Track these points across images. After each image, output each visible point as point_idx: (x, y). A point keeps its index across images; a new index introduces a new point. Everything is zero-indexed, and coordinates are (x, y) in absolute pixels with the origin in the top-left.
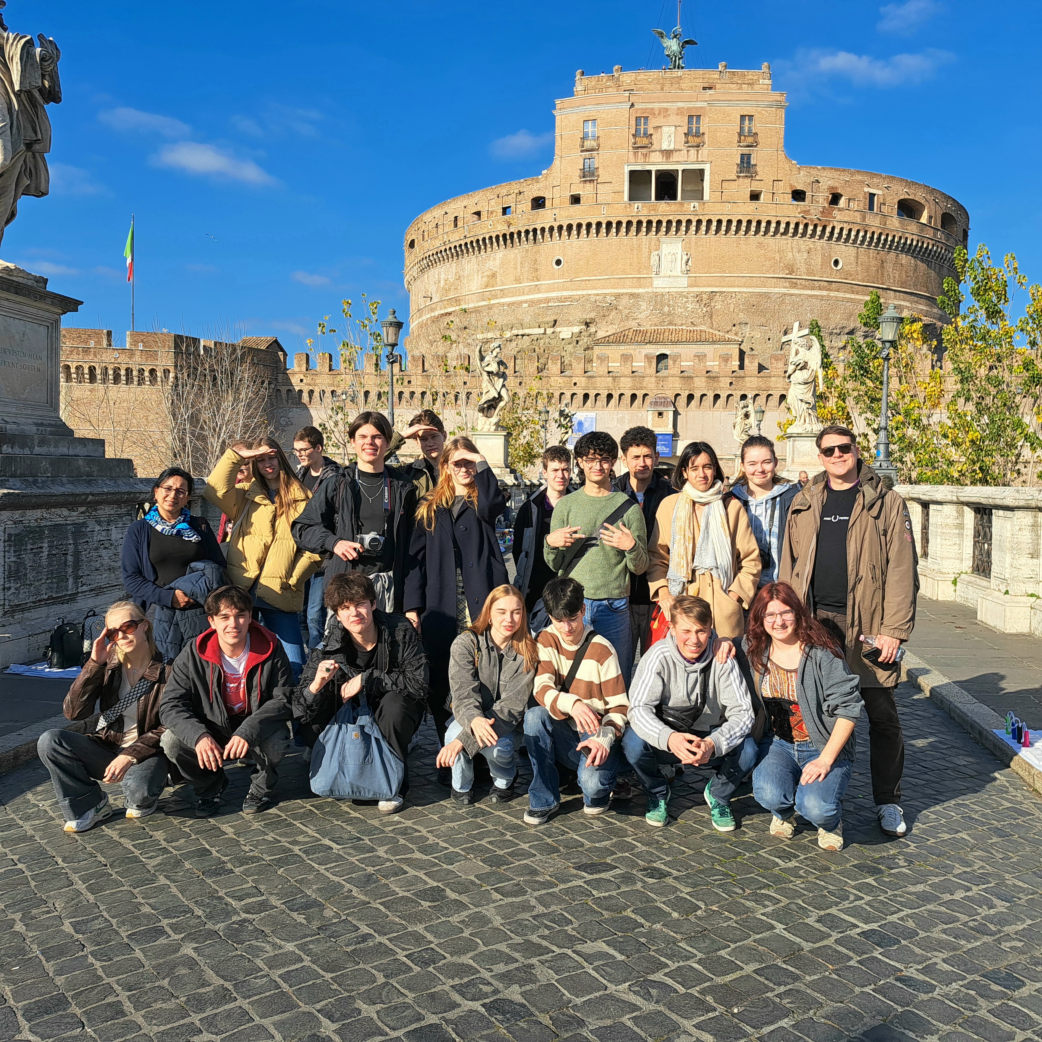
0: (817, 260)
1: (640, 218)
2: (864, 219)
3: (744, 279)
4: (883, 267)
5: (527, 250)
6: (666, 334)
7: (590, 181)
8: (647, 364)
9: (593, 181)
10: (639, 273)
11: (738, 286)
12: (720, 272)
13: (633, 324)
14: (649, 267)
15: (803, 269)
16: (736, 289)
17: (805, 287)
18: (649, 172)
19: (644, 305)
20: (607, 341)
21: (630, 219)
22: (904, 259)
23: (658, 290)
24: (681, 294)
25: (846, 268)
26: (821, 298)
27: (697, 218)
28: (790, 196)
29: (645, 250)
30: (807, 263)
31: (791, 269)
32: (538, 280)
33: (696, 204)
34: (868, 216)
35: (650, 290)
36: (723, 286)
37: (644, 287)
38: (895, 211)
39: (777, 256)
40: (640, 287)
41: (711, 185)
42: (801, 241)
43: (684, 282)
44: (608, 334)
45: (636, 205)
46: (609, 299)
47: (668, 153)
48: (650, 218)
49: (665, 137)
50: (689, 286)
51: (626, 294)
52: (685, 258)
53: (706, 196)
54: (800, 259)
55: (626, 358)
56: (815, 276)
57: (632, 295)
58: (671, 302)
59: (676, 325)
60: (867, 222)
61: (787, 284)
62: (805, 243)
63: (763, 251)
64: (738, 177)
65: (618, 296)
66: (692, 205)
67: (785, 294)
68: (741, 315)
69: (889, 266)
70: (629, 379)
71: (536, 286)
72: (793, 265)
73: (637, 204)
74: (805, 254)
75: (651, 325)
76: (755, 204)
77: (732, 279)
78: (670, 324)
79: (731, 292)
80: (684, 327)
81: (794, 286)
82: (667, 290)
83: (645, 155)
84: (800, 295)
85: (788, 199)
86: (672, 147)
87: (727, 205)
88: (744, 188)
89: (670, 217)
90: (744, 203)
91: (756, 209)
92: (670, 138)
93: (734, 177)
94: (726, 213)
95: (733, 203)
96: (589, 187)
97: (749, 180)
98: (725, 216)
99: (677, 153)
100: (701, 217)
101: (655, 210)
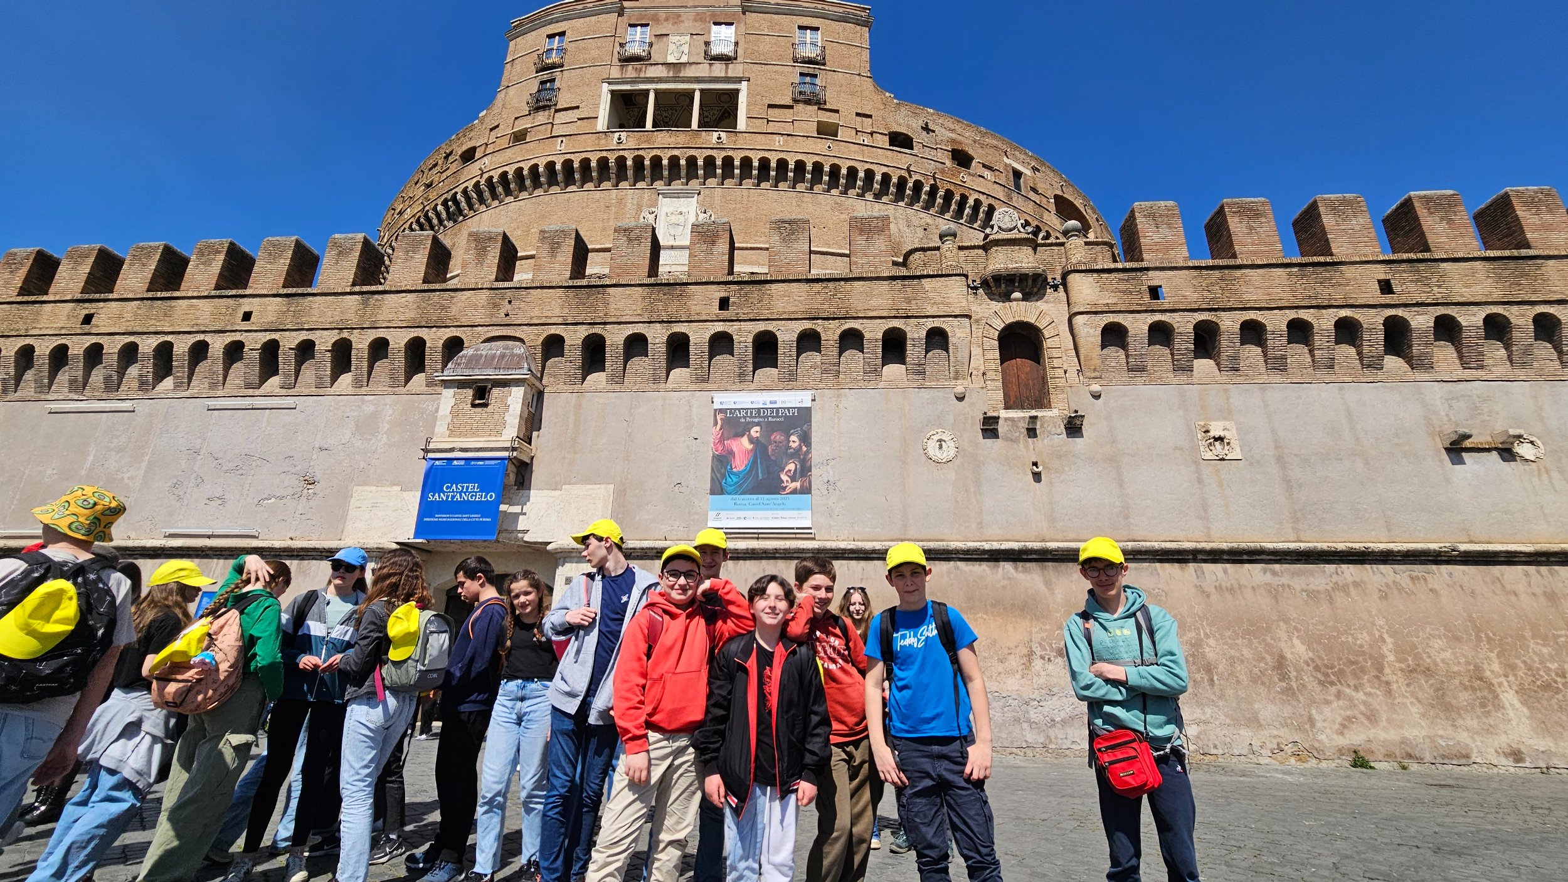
1: (621, 153)
2: (1010, 199)
7: (544, 108)
9: (549, 107)
18: (646, 92)
21: (604, 154)
27: (724, 154)
28: (886, 139)
29: (631, 207)
33: (723, 135)
34: (1014, 197)
38: (1052, 206)
41: (748, 111)
42: (911, 210)
45: (617, 135)
47: (677, 67)
48: (640, 153)
49: (672, 47)
53: (742, 123)
54: (912, 235)
60: (1016, 204)
62: (918, 214)
63: (845, 216)
64: (796, 101)
73: (621, 134)
74: (920, 231)
76: (826, 141)
83: (639, 71)
85: (884, 141)
86: (684, 59)
87: (777, 138)
88: (809, 116)
89: (676, 152)
90: (807, 137)
91: (829, 147)
92: (682, 49)
93: (788, 101)
94: (776, 148)
95: (788, 135)
96: (542, 117)
97: (816, 107)
98: (774, 153)
99: (694, 66)
100: (730, 153)
101: (648, 141)
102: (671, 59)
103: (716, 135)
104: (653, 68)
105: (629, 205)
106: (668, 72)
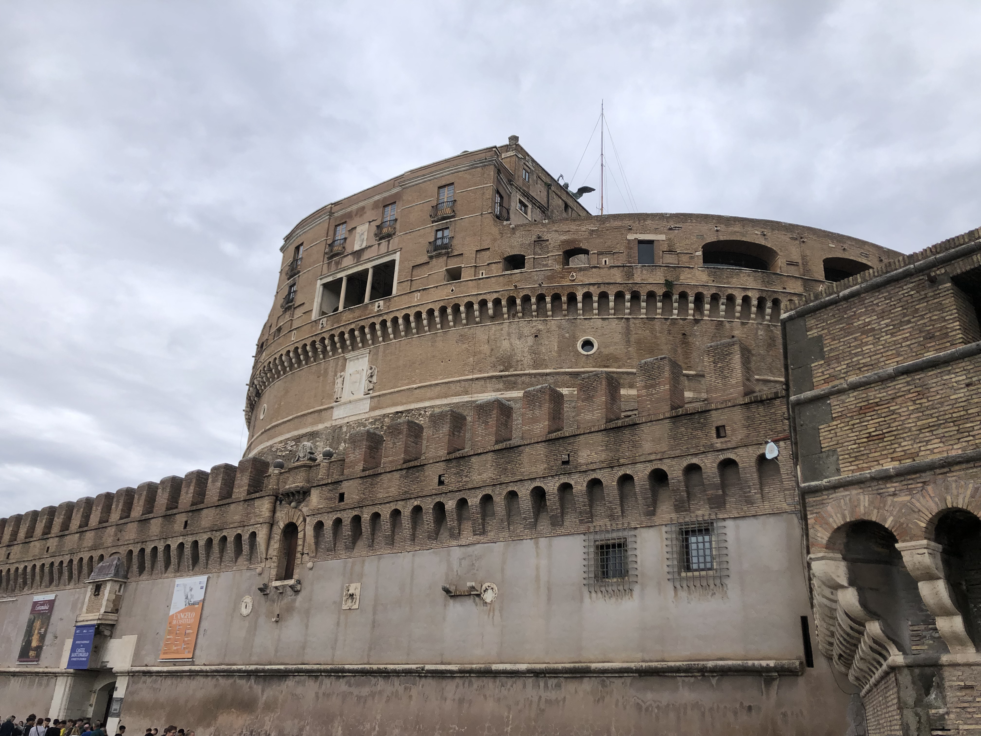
0: (552, 345)
2: (630, 275)
3: (438, 388)
7: (290, 308)
9: (292, 306)
10: (322, 405)
11: (430, 399)
14: (331, 395)
15: (527, 359)
16: (427, 404)
18: (341, 280)
21: (314, 339)
23: (337, 423)
24: (360, 424)
25: (606, 351)
27: (381, 319)
28: (501, 266)
29: (331, 375)
30: (534, 352)
31: (507, 363)
33: (381, 303)
34: (638, 272)
35: (328, 424)
36: (410, 402)
37: (324, 421)
38: (700, 260)
39: (486, 348)
40: (321, 421)
41: (399, 276)
42: (523, 323)
43: (366, 405)
45: (322, 322)
46: (291, 445)
47: (359, 253)
48: (333, 332)
49: (357, 237)
50: (371, 409)
51: (306, 434)
52: (370, 374)
53: (395, 289)
54: (522, 346)
56: (546, 367)
57: (311, 434)
60: (638, 279)
61: (500, 386)
63: (466, 346)
64: (431, 258)
65: (299, 439)
72: (510, 357)
73: (324, 320)
74: (530, 340)
76: (454, 285)
77: (422, 390)
79: (419, 409)
81: (512, 386)
82: (346, 420)
83: (338, 263)
85: (500, 269)
86: (363, 246)
87: (417, 294)
88: (440, 267)
89: (354, 326)
90: (437, 287)
91: (452, 290)
92: (363, 237)
93: (425, 259)
94: (415, 304)
95: (423, 290)
96: (288, 316)
97: (445, 258)
98: (413, 308)
99: (369, 249)
100: (385, 317)
101: (340, 321)
102: (357, 248)
103: (378, 304)
104: (345, 260)
105: (330, 372)
106: (354, 259)
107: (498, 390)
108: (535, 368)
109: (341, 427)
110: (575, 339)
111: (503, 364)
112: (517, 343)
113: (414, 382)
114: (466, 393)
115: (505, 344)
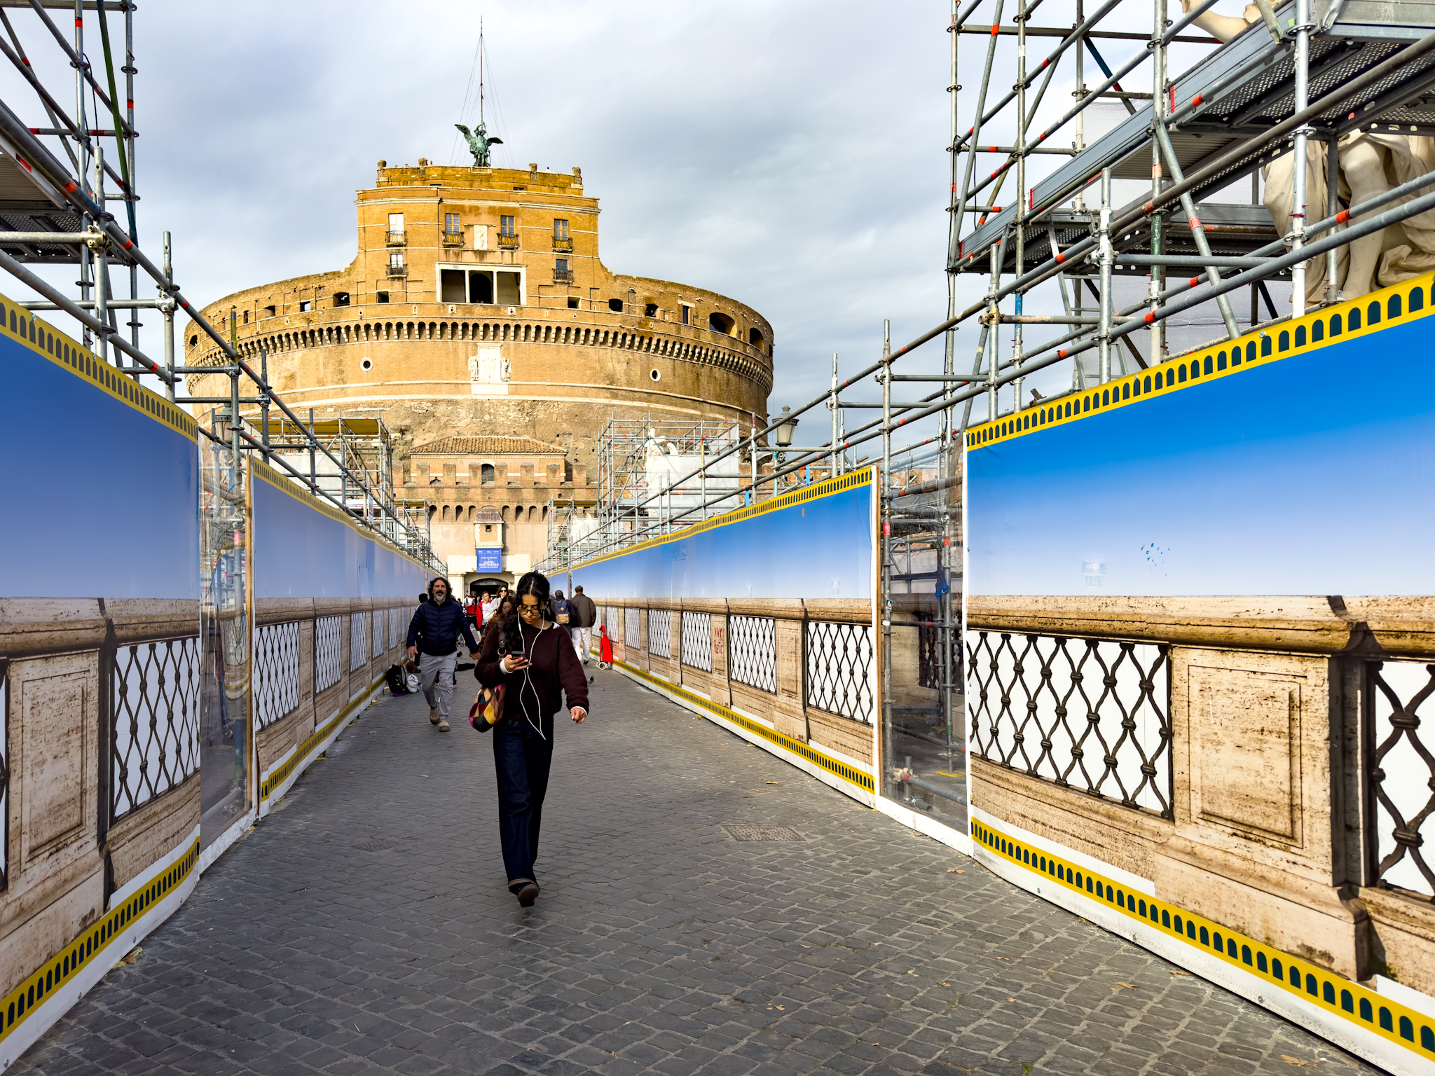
0: (636, 371)
1: (455, 321)
2: (679, 331)
3: (566, 388)
4: (698, 380)
5: (330, 351)
6: (489, 443)
7: (399, 279)
8: (472, 475)
9: (402, 278)
10: (457, 379)
11: (560, 396)
12: (541, 381)
13: (451, 433)
14: (466, 374)
15: (623, 379)
16: (558, 399)
17: (625, 398)
18: (463, 272)
19: (463, 412)
20: (426, 450)
21: (444, 321)
22: (718, 373)
23: (477, 397)
24: (502, 403)
25: (665, 380)
26: (641, 409)
27: (515, 323)
28: (608, 305)
29: (462, 355)
30: (627, 374)
31: (611, 379)
32: (344, 383)
33: (514, 309)
34: (682, 329)
35: (469, 397)
36: (544, 395)
37: (463, 393)
38: (708, 324)
39: (598, 366)
40: (458, 393)
41: (528, 290)
42: (620, 351)
43: (504, 389)
44: (426, 442)
45: (450, 307)
46: (425, 405)
47: (481, 254)
48: (466, 321)
49: (477, 237)
50: (511, 393)
51: (443, 400)
52: (505, 364)
53: (523, 301)
54: (620, 369)
55: (450, 468)
56: (635, 387)
57: (450, 402)
58: (492, 410)
59: (498, 434)
60: (682, 334)
61: (608, 395)
62: (624, 354)
63: (583, 360)
64: (555, 283)
65: (435, 402)
66: (510, 310)
67: (607, 405)
68: (565, 425)
69: (703, 379)
70: (453, 490)
71: (342, 389)
72: (613, 376)
73: (452, 306)
74: (625, 365)
75: (472, 434)
76: (573, 312)
77: (552, 388)
78: (492, 432)
79: (553, 402)
80: (506, 437)
81: (615, 396)
82: (487, 398)
83: (457, 255)
84: (622, 406)
85: (606, 308)
86: (485, 248)
87: (545, 311)
88: (561, 294)
89: (487, 322)
90: (561, 310)
91: (573, 316)
92: (483, 238)
93: (550, 282)
94: (544, 318)
95: (551, 309)
96: (397, 284)
97: (565, 286)
98: (542, 322)
99: (492, 254)
100: (519, 323)
101: (470, 313)
102: (477, 247)
103: (509, 309)
104: (465, 254)
105: (460, 353)
106: (476, 258)
107: (607, 398)
108: (628, 386)
109: (482, 403)
110: (649, 369)
111: (609, 379)
112: (617, 365)
113: (545, 380)
114: (586, 396)
115: (610, 365)
